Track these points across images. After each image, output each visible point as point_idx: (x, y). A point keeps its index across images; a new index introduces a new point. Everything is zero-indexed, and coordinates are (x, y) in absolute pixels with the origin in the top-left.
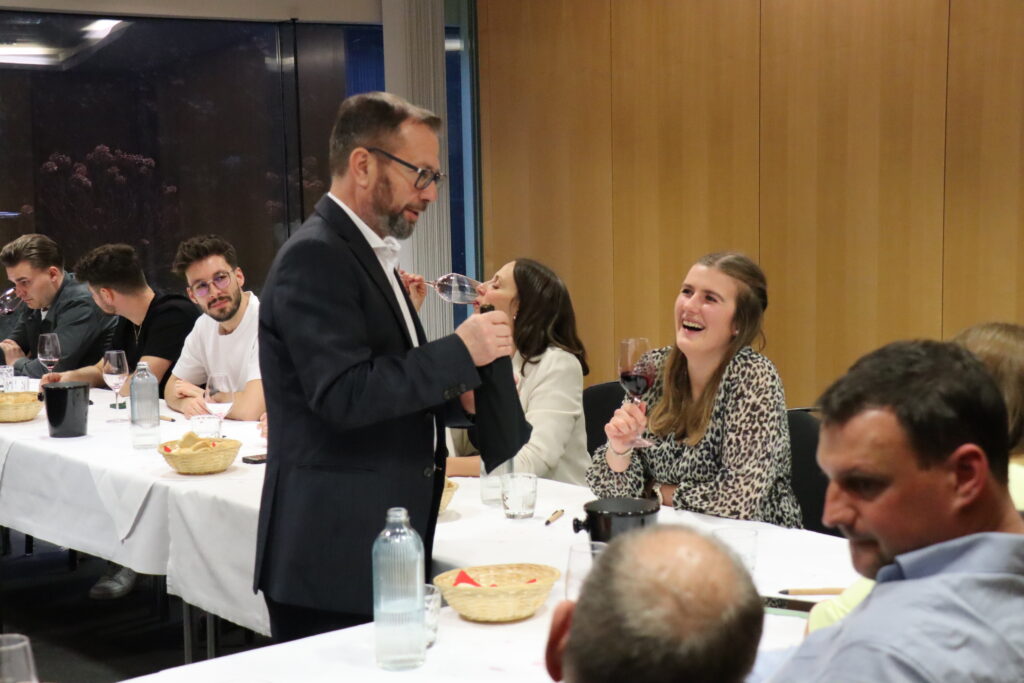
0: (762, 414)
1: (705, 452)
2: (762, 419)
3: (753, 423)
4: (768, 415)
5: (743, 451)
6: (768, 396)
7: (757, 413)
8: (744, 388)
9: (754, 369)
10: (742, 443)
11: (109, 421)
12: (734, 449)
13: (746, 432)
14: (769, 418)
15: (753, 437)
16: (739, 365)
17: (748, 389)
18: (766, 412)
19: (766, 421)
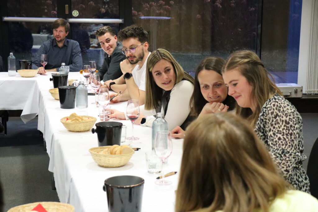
0: (291, 126)
2: (292, 129)
3: (289, 130)
4: (294, 127)
5: (289, 144)
6: (291, 117)
7: (289, 126)
8: (277, 112)
9: (279, 104)
10: (287, 140)
11: (92, 103)
12: (284, 142)
13: (287, 135)
14: (295, 129)
15: (291, 138)
16: (272, 101)
17: (280, 112)
18: (293, 125)
19: (294, 130)
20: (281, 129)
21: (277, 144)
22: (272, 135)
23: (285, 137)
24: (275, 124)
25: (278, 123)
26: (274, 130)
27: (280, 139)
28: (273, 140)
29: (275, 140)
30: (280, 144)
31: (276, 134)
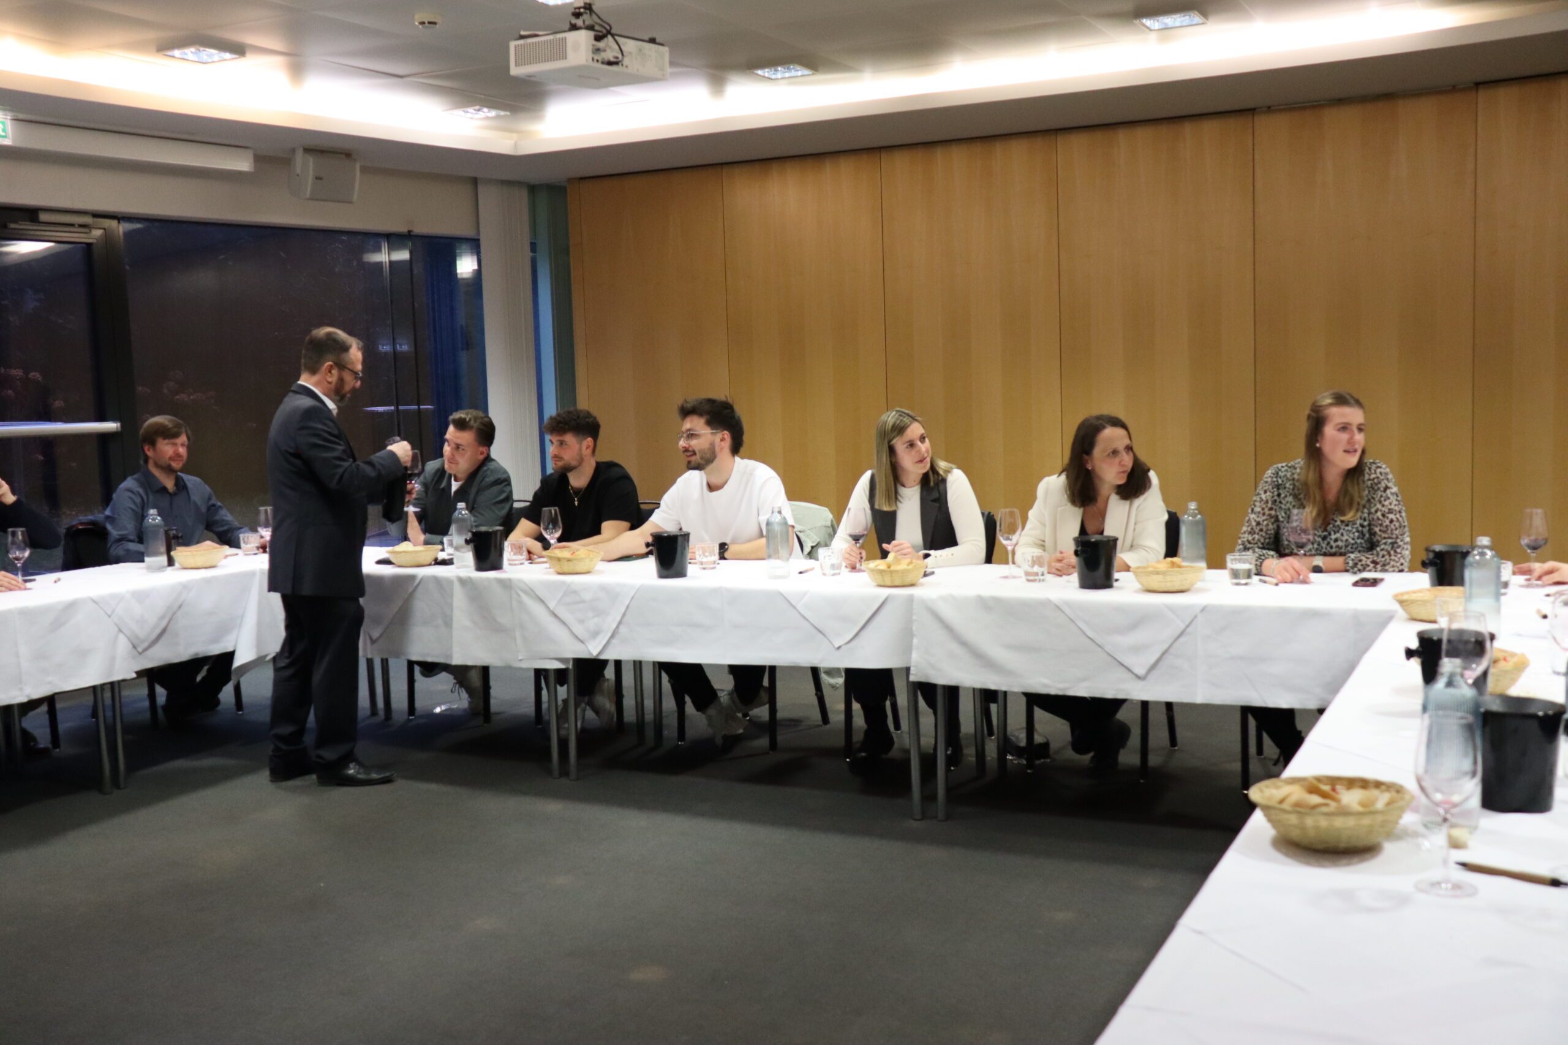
1: (1357, 534)
20: (1392, 507)
21: (1388, 529)
22: (1381, 517)
23: (1398, 516)
24: (1385, 500)
25: (1389, 498)
26: (1383, 509)
27: (1392, 521)
28: (1381, 525)
29: (1385, 524)
30: (1392, 530)
31: (1387, 515)
